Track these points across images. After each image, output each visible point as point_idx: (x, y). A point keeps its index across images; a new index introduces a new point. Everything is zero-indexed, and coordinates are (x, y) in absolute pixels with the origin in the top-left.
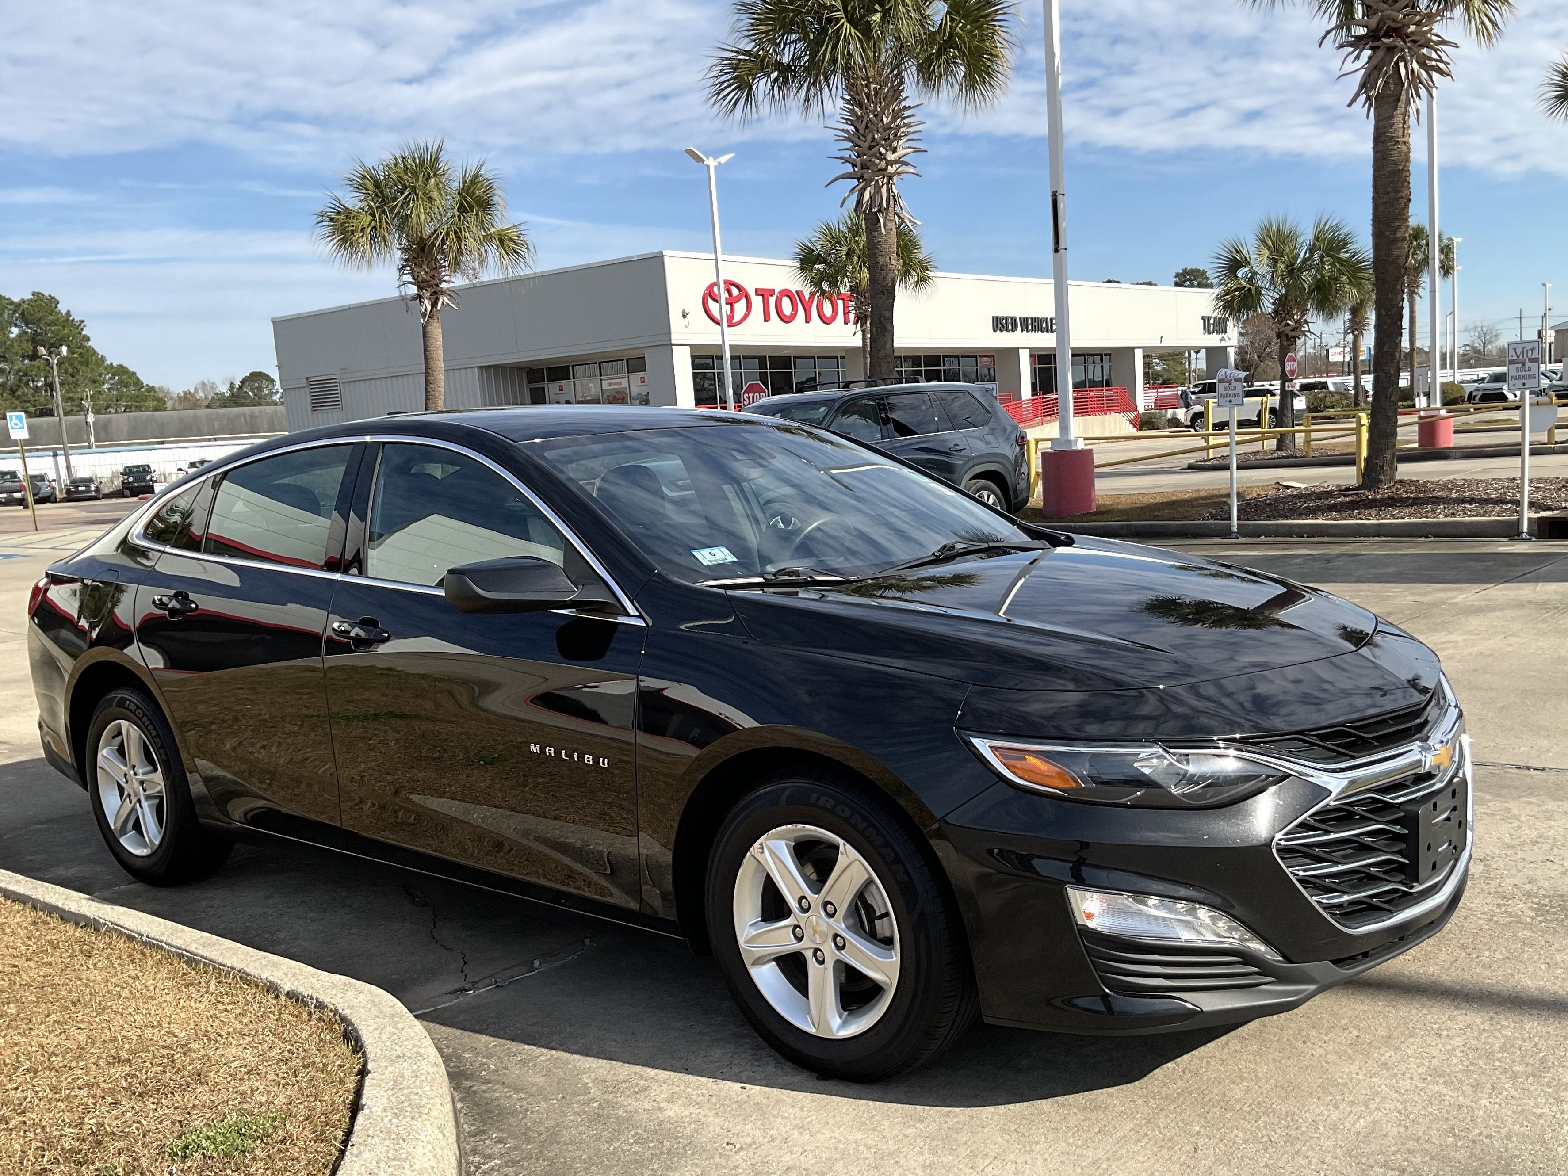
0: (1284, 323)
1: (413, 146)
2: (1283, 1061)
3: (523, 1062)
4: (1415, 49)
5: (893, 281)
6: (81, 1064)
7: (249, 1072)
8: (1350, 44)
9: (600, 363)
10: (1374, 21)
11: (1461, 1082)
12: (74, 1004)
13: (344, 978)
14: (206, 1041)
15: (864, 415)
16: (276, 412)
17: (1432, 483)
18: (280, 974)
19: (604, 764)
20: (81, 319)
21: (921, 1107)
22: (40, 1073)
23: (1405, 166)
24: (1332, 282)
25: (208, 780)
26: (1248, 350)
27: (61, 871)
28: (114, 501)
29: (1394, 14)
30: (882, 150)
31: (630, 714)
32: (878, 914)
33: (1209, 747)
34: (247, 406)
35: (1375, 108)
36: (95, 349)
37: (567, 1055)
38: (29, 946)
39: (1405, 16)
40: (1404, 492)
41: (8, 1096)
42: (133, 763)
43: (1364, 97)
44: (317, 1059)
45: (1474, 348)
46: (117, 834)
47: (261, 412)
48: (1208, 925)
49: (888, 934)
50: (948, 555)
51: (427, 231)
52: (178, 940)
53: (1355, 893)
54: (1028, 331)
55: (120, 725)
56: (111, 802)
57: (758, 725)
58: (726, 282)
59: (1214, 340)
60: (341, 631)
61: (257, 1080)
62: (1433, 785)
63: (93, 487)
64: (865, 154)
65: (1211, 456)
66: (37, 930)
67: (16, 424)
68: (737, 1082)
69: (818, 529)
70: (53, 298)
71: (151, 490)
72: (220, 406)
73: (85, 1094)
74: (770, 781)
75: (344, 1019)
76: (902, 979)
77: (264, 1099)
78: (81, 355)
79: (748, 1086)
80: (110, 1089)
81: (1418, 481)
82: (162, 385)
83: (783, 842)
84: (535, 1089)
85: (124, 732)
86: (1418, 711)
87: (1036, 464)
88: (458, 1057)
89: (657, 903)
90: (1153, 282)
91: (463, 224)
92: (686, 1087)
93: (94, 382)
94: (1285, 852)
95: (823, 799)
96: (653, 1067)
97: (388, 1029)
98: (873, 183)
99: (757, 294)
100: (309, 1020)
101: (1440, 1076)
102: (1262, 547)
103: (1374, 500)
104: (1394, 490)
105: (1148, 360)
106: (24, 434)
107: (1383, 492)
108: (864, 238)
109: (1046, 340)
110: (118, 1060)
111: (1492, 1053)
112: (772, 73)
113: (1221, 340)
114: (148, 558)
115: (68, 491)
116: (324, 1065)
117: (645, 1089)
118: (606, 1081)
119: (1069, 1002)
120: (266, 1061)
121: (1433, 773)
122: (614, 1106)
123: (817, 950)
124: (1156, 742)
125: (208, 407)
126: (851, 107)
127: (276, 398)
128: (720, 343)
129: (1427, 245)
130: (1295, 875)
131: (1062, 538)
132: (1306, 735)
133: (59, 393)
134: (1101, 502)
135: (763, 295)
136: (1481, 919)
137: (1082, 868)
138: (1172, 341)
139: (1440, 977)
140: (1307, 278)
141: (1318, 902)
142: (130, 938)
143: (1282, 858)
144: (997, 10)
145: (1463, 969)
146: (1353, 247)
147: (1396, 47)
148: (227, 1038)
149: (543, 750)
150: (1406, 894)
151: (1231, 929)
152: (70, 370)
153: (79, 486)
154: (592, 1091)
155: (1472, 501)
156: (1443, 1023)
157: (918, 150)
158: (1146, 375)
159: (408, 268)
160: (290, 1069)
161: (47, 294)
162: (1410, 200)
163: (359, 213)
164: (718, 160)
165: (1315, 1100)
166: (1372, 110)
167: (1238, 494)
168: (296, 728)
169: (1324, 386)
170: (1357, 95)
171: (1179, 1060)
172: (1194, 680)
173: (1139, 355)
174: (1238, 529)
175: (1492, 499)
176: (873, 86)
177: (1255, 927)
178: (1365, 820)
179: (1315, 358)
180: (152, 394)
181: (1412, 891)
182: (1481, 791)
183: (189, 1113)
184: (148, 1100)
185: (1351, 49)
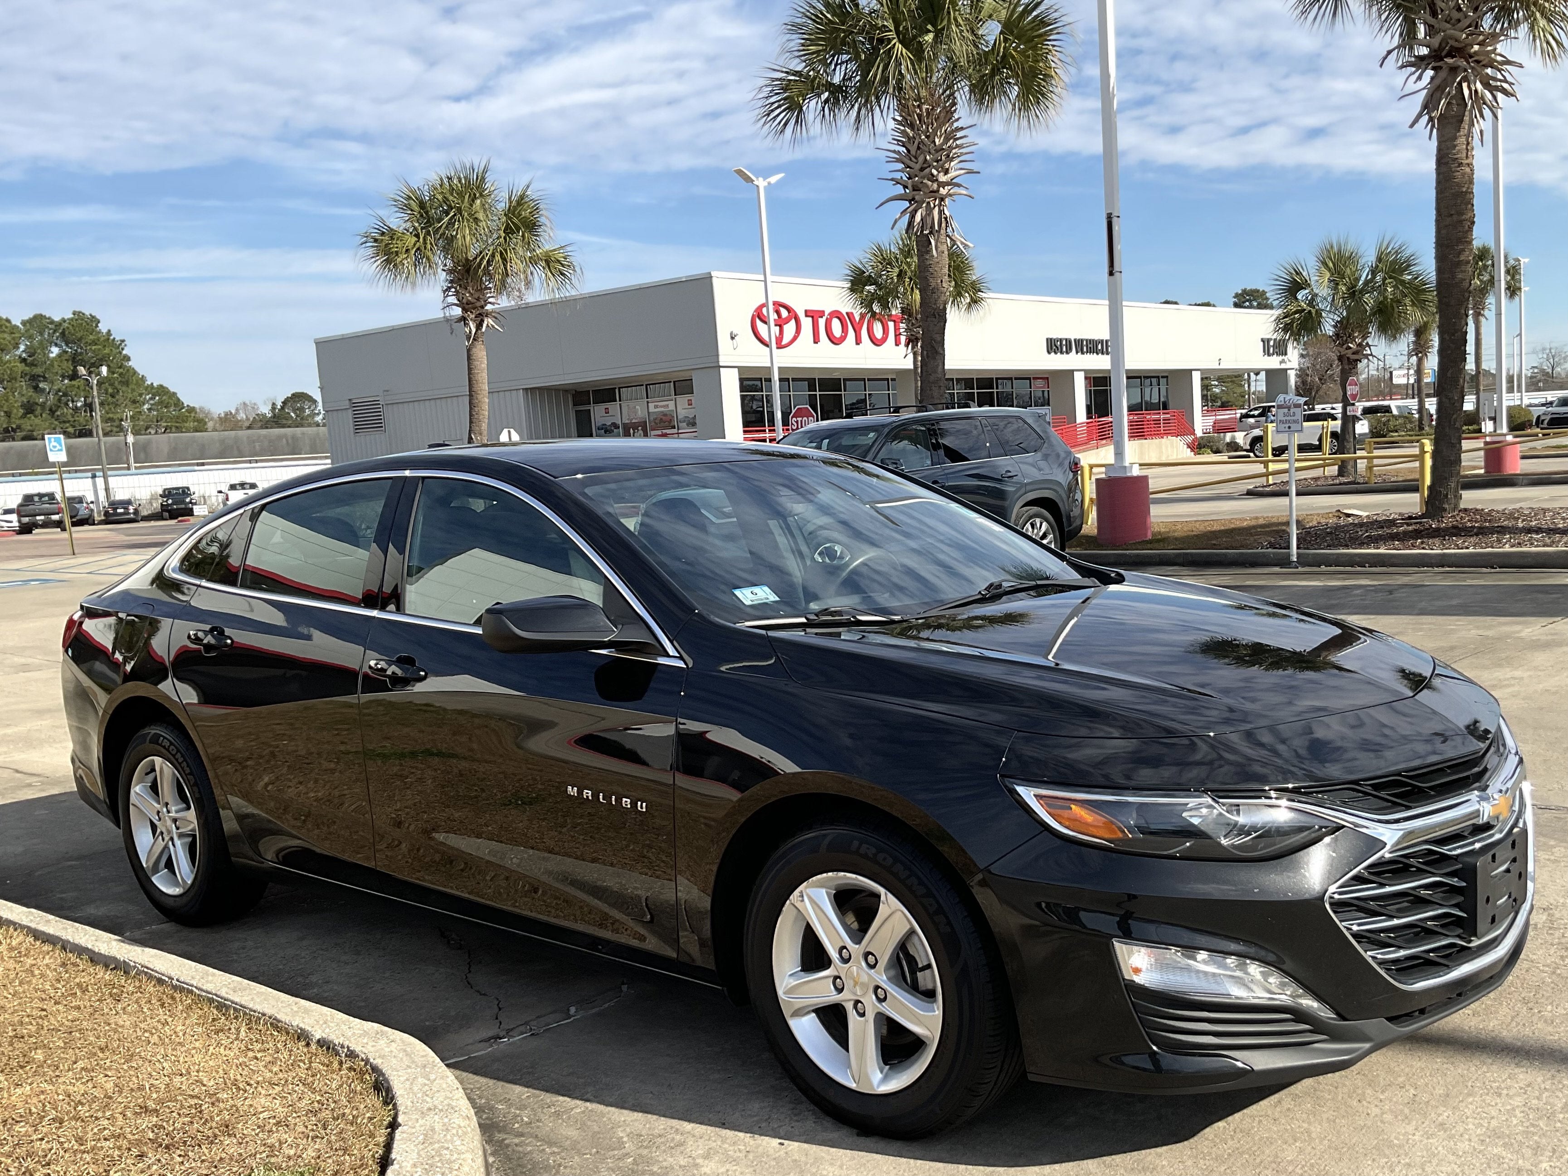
0: (1345, 346)
1: (458, 167)
2: (1337, 1120)
3: (557, 1114)
4: (1478, 69)
5: (945, 303)
6: (108, 1114)
7: (278, 1124)
8: (1411, 65)
9: (647, 385)
10: (1436, 41)
11: (1521, 1143)
12: (102, 1050)
13: (376, 1025)
14: (234, 1090)
15: (914, 441)
16: (318, 434)
17: (1498, 512)
18: (312, 1021)
19: (642, 808)
20: (122, 338)
21: (964, 1166)
22: (66, 1123)
23: (1468, 188)
24: (1395, 305)
25: (241, 818)
26: (1309, 372)
27: (92, 911)
28: (153, 523)
29: (1456, 33)
30: (934, 172)
31: (669, 756)
32: (920, 966)
33: (1260, 798)
34: (289, 427)
35: (1438, 129)
36: (136, 369)
37: (601, 1107)
38: (59, 989)
39: (1468, 35)
40: (1469, 521)
41: (33, 1147)
42: (166, 800)
43: (1427, 117)
44: (347, 1111)
45: (1543, 371)
46: (149, 874)
47: (303, 434)
48: (1259, 981)
49: (930, 986)
50: (994, 594)
51: (472, 253)
52: (209, 985)
53: (1410, 948)
54: (1083, 353)
55: (153, 761)
56: (143, 840)
57: (799, 770)
58: (775, 303)
59: (1274, 362)
60: (378, 670)
61: (286, 1132)
62: (1492, 835)
63: (131, 509)
64: (916, 176)
65: (1271, 482)
66: (66, 972)
67: (55, 447)
68: (775, 1137)
69: (864, 564)
70: (93, 317)
71: (190, 512)
72: (262, 428)
73: (111, 1146)
74: (810, 828)
75: (375, 1069)
76: (945, 1032)
77: (292, 1152)
78: (121, 374)
79: (786, 1142)
80: (136, 1140)
81: (1483, 510)
82: (203, 405)
83: (824, 891)
84: (568, 1142)
85: (157, 768)
86: (1476, 759)
87: (1090, 491)
88: (492, 1108)
89: (694, 950)
90: (1212, 303)
91: (509, 245)
92: (723, 1142)
93: (134, 402)
94: (1338, 905)
95: (865, 846)
96: (690, 1121)
97: (420, 1080)
98: (924, 205)
99: (806, 316)
100: (340, 1070)
101: (1499, 1137)
102: (1322, 577)
103: (1438, 530)
104: (1458, 519)
105: (1206, 382)
106: (62, 457)
107: (1447, 521)
108: (916, 259)
109: (1100, 362)
110: (146, 1110)
111: (1553, 1113)
112: (823, 93)
113: (1281, 363)
114: (183, 593)
115: (106, 514)
116: (353, 1117)
117: (681, 1144)
118: (641, 1136)
119: (1118, 1060)
120: (295, 1112)
121: (1492, 823)
122: (649, 1162)
123: (857, 1002)
124: (1205, 792)
125: (249, 428)
126: (902, 128)
127: (319, 419)
128: (769, 365)
129: (1493, 265)
130: (1348, 929)
131: (1113, 575)
132: (1360, 785)
133: (99, 413)
134: (1157, 529)
135: (812, 317)
136: (1543, 971)
137: (1130, 921)
138: (1230, 363)
139: (1500, 1033)
140: (1369, 301)
141: (1373, 958)
142: (160, 982)
143: (1335, 912)
144: (1051, 30)
145: (1524, 1025)
146: (1416, 269)
147: (1459, 67)
148: (256, 1088)
149: (580, 792)
150: (1464, 948)
151: (1282, 985)
152: (110, 391)
153: (117, 508)
154: (627, 1146)
155: (1538, 530)
156: (1503, 1081)
157: (971, 172)
158: (1204, 397)
159: (453, 290)
160: (319, 1121)
161: (87, 313)
162: (1473, 223)
163: (403, 233)
164: (768, 180)
165: (1369, 1162)
166: (1435, 131)
167: (1298, 522)
168: (332, 766)
169: (1387, 410)
170: (1420, 116)
171: (1230, 1118)
172: (1248, 726)
173: (1196, 378)
174: (1297, 558)
175: (1559, 528)
176: (925, 107)
177: (1307, 983)
178: (1421, 873)
179: (1379, 380)
180: (193, 415)
181: (1471, 945)
182: (1544, 836)
183: (216, 1167)
184: (174, 1153)
185: (1413, 69)
